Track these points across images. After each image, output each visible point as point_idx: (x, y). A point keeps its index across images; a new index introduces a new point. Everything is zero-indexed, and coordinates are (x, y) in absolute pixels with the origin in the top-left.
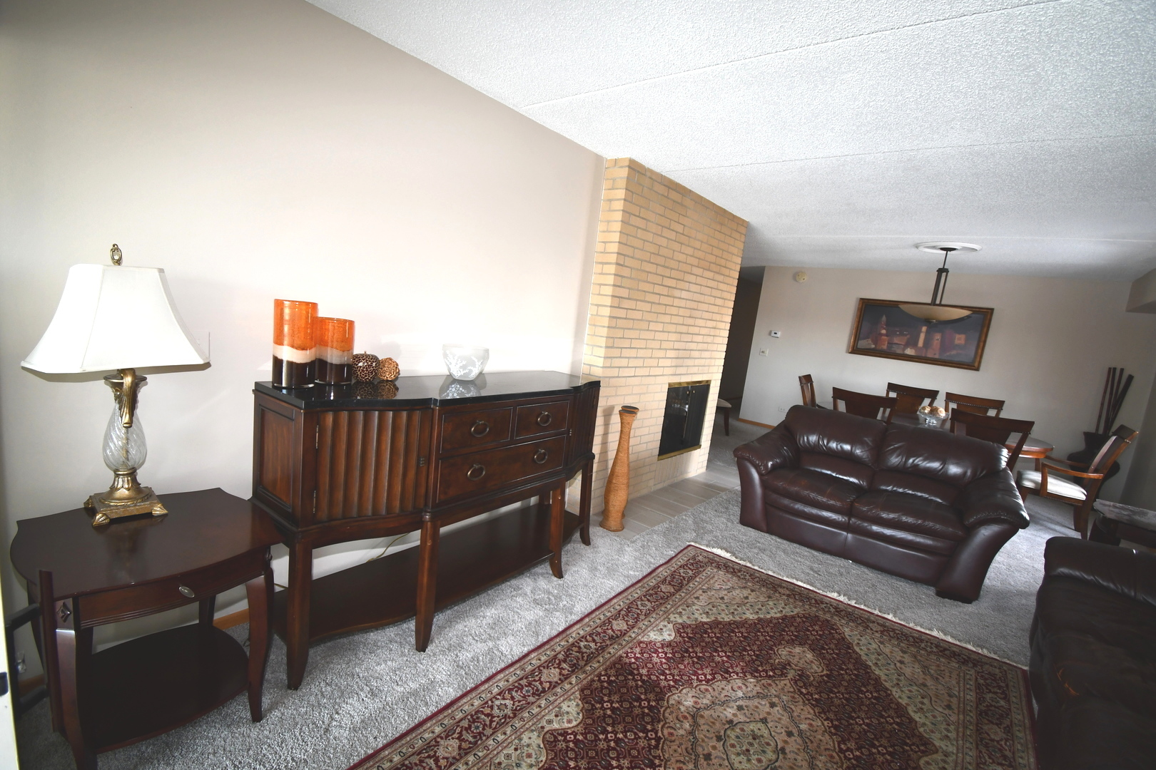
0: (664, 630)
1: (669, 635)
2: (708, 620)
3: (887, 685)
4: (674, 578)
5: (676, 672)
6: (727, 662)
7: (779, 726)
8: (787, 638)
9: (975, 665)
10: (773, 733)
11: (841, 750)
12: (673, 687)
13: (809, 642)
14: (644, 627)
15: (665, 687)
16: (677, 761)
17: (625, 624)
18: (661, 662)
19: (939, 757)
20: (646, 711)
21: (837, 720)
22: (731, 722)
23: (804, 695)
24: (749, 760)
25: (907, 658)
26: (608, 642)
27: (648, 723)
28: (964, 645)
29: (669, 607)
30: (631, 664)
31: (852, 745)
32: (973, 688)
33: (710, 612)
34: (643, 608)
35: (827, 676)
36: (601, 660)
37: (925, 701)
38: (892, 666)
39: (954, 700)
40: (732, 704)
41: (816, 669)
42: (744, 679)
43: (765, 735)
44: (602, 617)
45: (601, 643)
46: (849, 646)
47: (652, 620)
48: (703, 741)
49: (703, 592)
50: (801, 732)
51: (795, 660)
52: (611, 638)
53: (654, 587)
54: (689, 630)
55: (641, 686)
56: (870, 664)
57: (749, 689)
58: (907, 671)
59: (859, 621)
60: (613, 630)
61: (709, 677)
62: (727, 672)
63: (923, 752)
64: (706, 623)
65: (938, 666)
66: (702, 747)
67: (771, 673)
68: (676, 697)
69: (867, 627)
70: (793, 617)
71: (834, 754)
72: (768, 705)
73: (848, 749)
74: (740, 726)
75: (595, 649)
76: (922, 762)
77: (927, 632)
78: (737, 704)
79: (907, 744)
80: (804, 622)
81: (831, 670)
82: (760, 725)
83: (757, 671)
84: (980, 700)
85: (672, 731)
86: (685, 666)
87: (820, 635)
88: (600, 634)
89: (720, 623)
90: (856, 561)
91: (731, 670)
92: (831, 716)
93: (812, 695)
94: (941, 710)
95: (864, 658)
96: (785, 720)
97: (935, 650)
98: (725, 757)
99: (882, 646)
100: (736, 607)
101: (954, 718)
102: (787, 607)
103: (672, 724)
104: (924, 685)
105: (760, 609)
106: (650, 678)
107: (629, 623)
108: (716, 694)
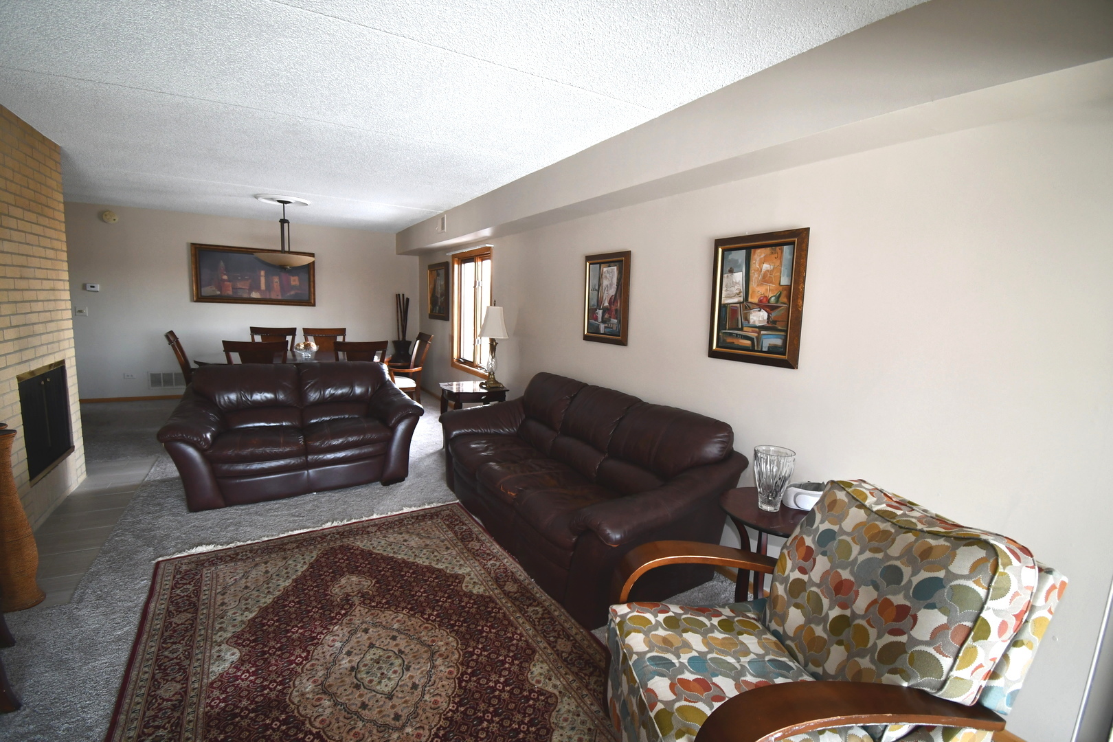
0: (223, 654)
1: (233, 654)
2: (254, 614)
3: (411, 560)
4: (177, 603)
5: (273, 676)
6: (305, 631)
7: (383, 639)
8: (328, 578)
9: (437, 516)
10: (385, 648)
11: (427, 620)
12: (284, 689)
13: (345, 569)
14: (198, 669)
15: (277, 696)
16: (348, 732)
17: (175, 684)
18: (251, 681)
19: (467, 579)
20: (284, 728)
21: (408, 604)
22: (352, 668)
23: (376, 606)
24: (389, 679)
25: (406, 536)
26: (176, 714)
27: (296, 734)
28: (423, 508)
29: (202, 632)
30: (224, 709)
31: (429, 611)
32: (447, 529)
33: (249, 606)
34: (175, 655)
35: (377, 582)
36: (188, 735)
37: (436, 554)
38: (403, 547)
39: (446, 542)
40: (341, 656)
41: (367, 584)
42: (330, 632)
43: (381, 654)
44: (138, 699)
45: (169, 722)
46: (371, 553)
47: (200, 656)
48: (349, 700)
49: (223, 594)
50: (398, 631)
51: (349, 590)
52: (174, 708)
53: (166, 628)
54: (247, 635)
55: (257, 716)
56: (391, 555)
57: (341, 635)
58: (412, 543)
59: (361, 532)
60: (168, 700)
61: (304, 655)
62: (314, 638)
63: (460, 582)
64: (255, 618)
65: (423, 529)
66: (353, 704)
67: (343, 612)
68: (295, 693)
69: (368, 533)
70: (317, 561)
71: (427, 625)
72: (363, 634)
73: (430, 615)
74: (361, 665)
75: (169, 732)
76: (464, 588)
77: (401, 512)
78: (344, 653)
79: (450, 586)
80: (328, 558)
81: (375, 577)
82: (372, 651)
83: (333, 618)
84: (455, 533)
85: (321, 718)
86: (275, 665)
87: (347, 560)
88: (157, 716)
89: (267, 608)
90: (319, 490)
91: (315, 635)
92: (403, 605)
93: (380, 603)
94: (446, 553)
95: (385, 554)
96: (383, 632)
97: (413, 521)
98: (374, 693)
99: (387, 539)
100: (266, 586)
101: (454, 553)
102: (305, 557)
103: (315, 715)
104: (427, 545)
105: (287, 573)
106: (257, 702)
107: (178, 679)
108: (322, 661)
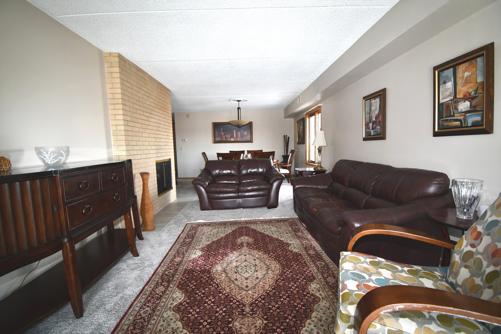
0: (196, 252)
1: (199, 253)
2: (210, 243)
3: (270, 235)
4: (189, 236)
5: (209, 262)
6: (224, 251)
7: (251, 259)
8: (238, 236)
9: (286, 221)
10: (250, 262)
11: (270, 257)
12: (211, 267)
13: (244, 234)
14: (188, 255)
15: (209, 269)
16: (228, 286)
17: (180, 258)
18: (202, 262)
19: (292, 245)
20: (207, 279)
21: (264, 250)
22: (236, 266)
23: (252, 248)
24: (248, 273)
25: (271, 227)
26: (177, 267)
27: (210, 282)
28: (281, 218)
29: (193, 245)
30: (191, 269)
31: (272, 254)
32: (289, 226)
33: (209, 240)
34: (183, 250)
35: (254, 240)
36: (178, 273)
37: (281, 234)
38: (269, 230)
39: (287, 231)
40: (234, 261)
41: (251, 240)
42: (232, 253)
43: (248, 264)
44: (168, 260)
45: (174, 268)
46: (255, 230)
47: (190, 252)
48: (232, 276)
49: (203, 235)
50: (257, 258)
51: (243, 241)
52: (177, 265)
53: (183, 242)
54: (205, 248)
55: (200, 273)
56: (263, 232)
57: (236, 255)
58: (273, 229)
59: (254, 223)
60: (176, 262)
61: (221, 258)
62: (226, 254)
63: (288, 246)
64: (210, 244)
65: (279, 225)
66: (233, 278)
67: (239, 247)
68: (214, 269)
69: (257, 223)
70: (235, 230)
71: (269, 258)
72: (244, 256)
73: (271, 255)
74: (240, 266)
75: (173, 271)
76: (289, 249)
77: (272, 218)
78: (235, 260)
79: (284, 246)
80: (239, 230)
81: (255, 238)
82: (245, 262)
83: (235, 249)
84: (292, 228)
85: (220, 279)
86: (211, 259)
87: (246, 231)
88: (172, 266)
89: (214, 241)
90: (243, 208)
91: (227, 253)
92: (262, 249)
93: (254, 247)
94: (286, 235)
95: (261, 231)
96: (251, 257)
97: (276, 222)
98: (241, 276)
99: (263, 226)
100: (216, 235)
101: (290, 235)
102: (232, 228)
103: (219, 278)
104: (279, 231)
105: (224, 232)
106: (202, 269)
107: (181, 257)
108: (227, 261)
